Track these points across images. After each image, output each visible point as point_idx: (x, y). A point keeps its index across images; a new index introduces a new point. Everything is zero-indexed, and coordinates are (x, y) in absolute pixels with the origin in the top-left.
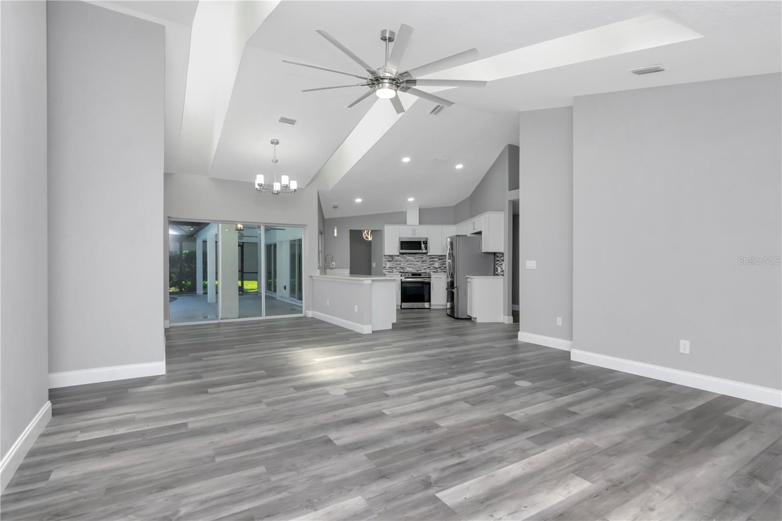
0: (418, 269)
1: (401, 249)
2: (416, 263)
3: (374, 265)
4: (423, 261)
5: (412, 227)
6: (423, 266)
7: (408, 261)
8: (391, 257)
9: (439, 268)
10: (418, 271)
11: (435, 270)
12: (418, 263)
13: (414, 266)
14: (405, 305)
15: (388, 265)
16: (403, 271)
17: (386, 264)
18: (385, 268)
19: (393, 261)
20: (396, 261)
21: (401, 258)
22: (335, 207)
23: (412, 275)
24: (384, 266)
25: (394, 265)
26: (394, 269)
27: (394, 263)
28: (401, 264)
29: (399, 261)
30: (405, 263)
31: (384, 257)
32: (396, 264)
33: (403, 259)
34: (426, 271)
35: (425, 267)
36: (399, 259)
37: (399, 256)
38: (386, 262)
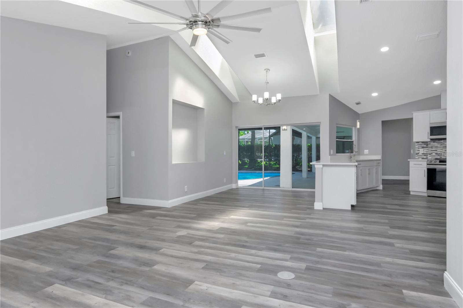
1: (431, 135)
3: (412, 152)
8: (426, 144)
16: (440, 157)
17: (419, 151)
18: (418, 154)
19: (427, 147)
20: (432, 147)
21: (437, 144)
22: (358, 104)
23: (440, 162)
24: (417, 152)
25: (429, 151)
26: (429, 155)
27: (429, 150)
28: (437, 151)
29: (434, 147)
30: (442, 150)
31: (417, 144)
32: (431, 151)
33: (440, 145)
36: (435, 145)
37: (435, 142)
38: (419, 149)
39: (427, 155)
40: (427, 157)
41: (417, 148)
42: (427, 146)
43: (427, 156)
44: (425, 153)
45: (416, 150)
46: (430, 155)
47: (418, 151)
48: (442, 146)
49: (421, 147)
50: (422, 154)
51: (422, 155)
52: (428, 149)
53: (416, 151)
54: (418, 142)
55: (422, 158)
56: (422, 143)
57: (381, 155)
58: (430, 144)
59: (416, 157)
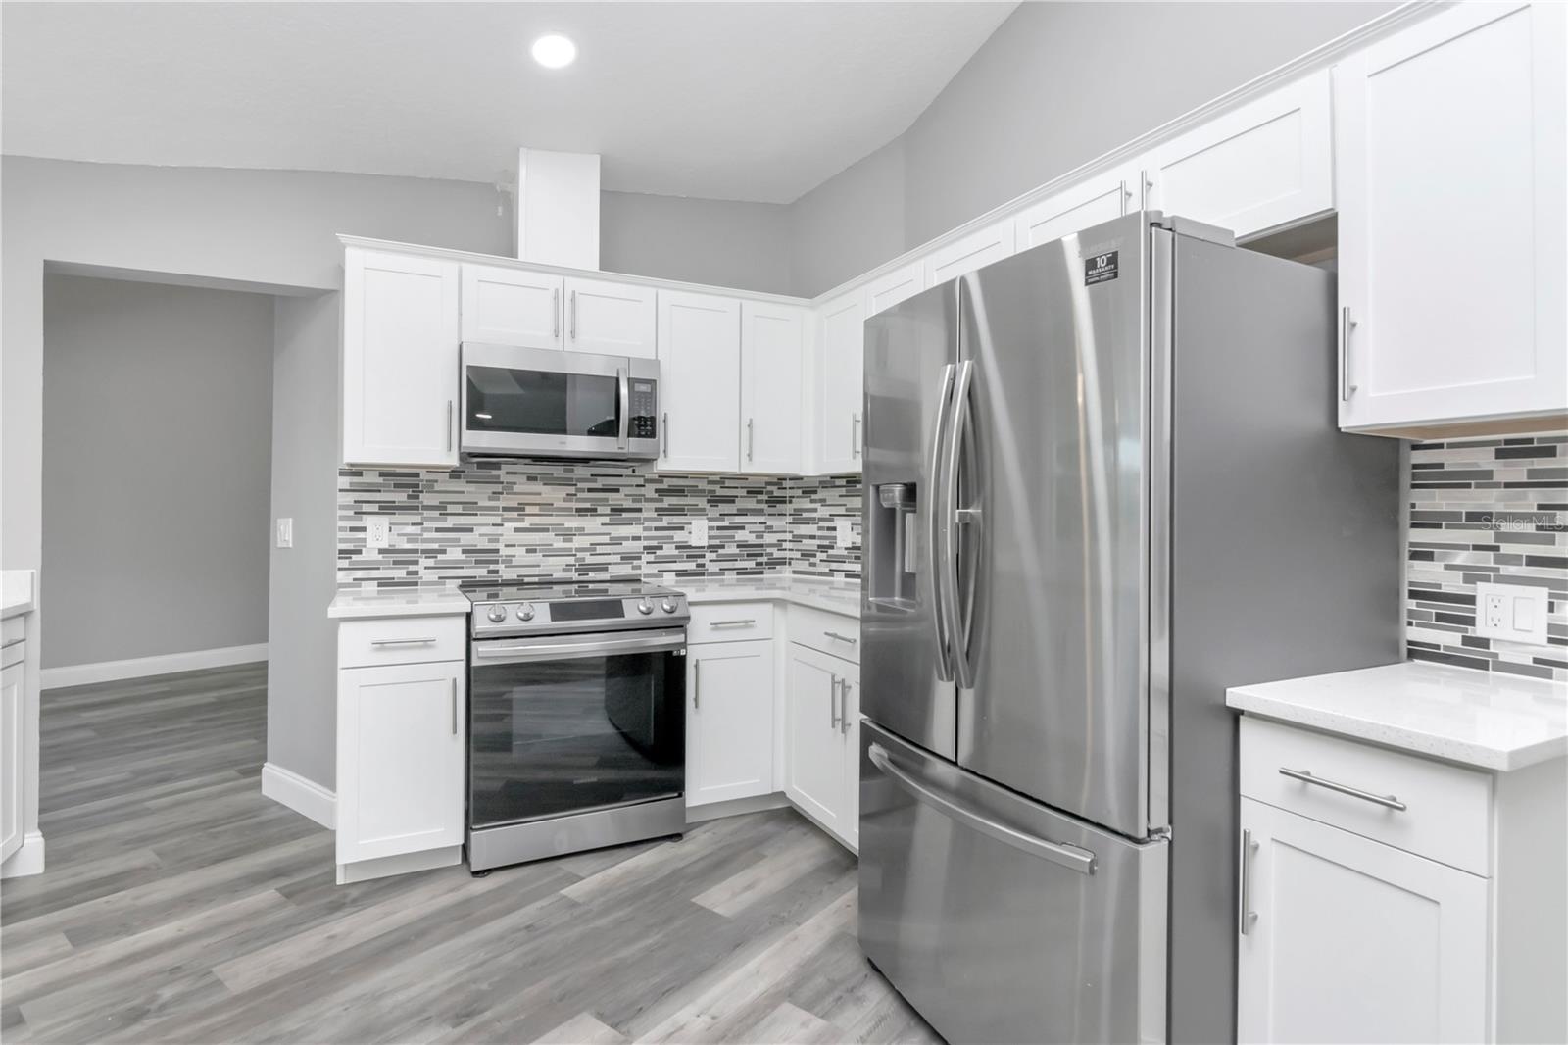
0: (589, 559)
1: (475, 424)
2: (573, 523)
3: (284, 532)
4: (617, 510)
5: (554, 282)
6: (616, 541)
7: (520, 508)
8: (404, 483)
9: (713, 548)
10: (584, 569)
11: (691, 566)
12: (592, 524)
13: (559, 544)
14: (498, 841)
15: (379, 532)
16: (490, 572)
17: (364, 529)
18: (355, 557)
19: (417, 508)
20: (441, 508)
21: (472, 488)
23: (559, 611)
24: (342, 541)
25: (426, 535)
26: (424, 562)
27: (427, 525)
28: (471, 530)
29: (459, 509)
30: (502, 525)
31: (344, 482)
32: (438, 530)
33: (490, 499)
34: (634, 568)
35: (629, 546)
36: (463, 492)
37: (459, 477)
38: (364, 516)
39: (416, 562)
40: (416, 573)
41: (351, 513)
42: (413, 502)
43: (412, 568)
44: (398, 546)
45: (341, 524)
46: (431, 562)
47: (353, 529)
48: (501, 504)
49: (375, 508)
50: (381, 551)
51: (380, 557)
52: (418, 519)
53: (341, 535)
54: (355, 471)
55: (383, 583)
56: (381, 480)
57: (37, 571)
58: (433, 487)
59: (339, 572)
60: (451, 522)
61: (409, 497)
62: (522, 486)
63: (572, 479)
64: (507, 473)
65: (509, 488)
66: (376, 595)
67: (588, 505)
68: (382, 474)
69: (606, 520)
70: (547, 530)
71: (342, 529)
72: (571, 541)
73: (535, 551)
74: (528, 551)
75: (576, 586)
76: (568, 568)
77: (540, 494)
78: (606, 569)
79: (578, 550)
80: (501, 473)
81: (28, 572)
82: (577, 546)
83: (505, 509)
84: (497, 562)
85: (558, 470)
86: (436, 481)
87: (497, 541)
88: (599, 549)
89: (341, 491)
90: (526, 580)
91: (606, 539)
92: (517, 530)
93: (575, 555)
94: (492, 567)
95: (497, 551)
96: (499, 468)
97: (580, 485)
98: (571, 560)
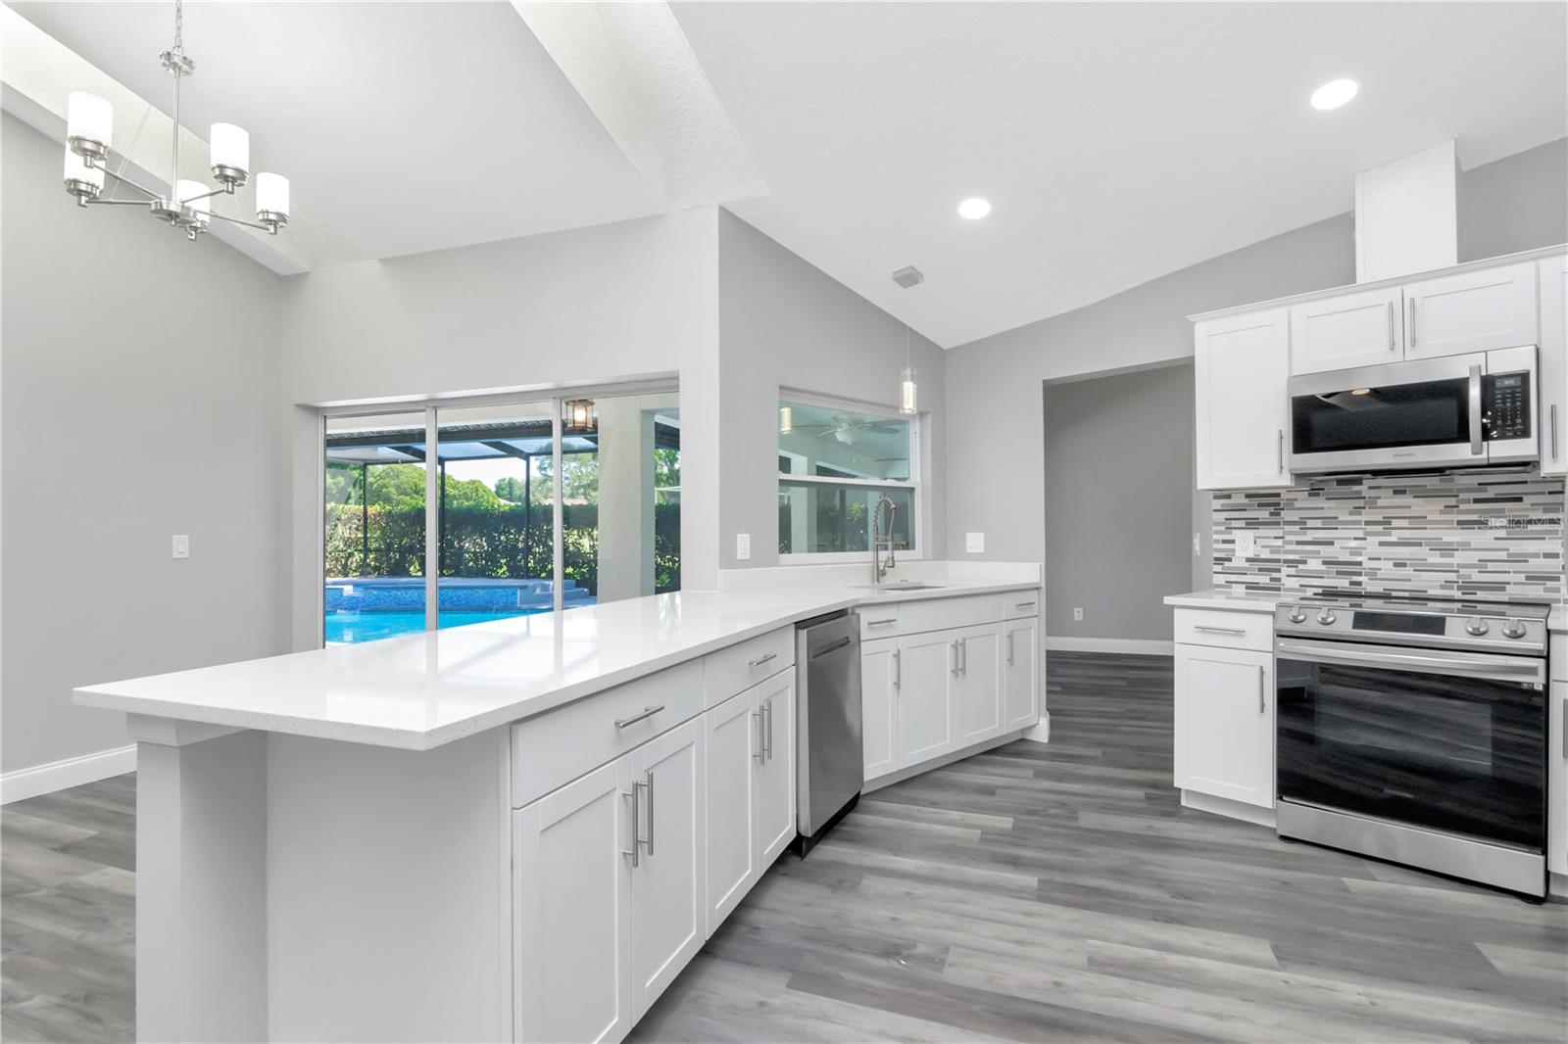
0: (1476, 576)
1: (1304, 448)
2: (1455, 536)
5: (1393, 294)
6: (1522, 558)
8: (1267, 502)
10: (1470, 587)
12: (1476, 537)
15: (1246, 544)
16: (1352, 583)
17: (1233, 542)
18: (1227, 564)
19: (1278, 523)
20: (1302, 522)
21: (1332, 504)
22: (908, 278)
24: (1216, 550)
25: (1288, 547)
26: (1285, 570)
27: (1287, 538)
28: (1332, 543)
29: (1318, 523)
30: (1365, 539)
31: (1218, 504)
32: (1299, 543)
33: (1351, 514)
34: (1546, 590)
35: (1538, 565)
36: (1322, 508)
37: (1318, 495)
38: (1233, 531)
39: (1279, 571)
40: (1279, 580)
41: (1223, 528)
42: (1275, 519)
43: (1274, 575)
44: (1262, 556)
45: (1215, 537)
46: (1292, 571)
47: (1224, 542)
48: (1363, 518)
49: (1242, 524)
50: (1248, 560)
51: (1247, 565)
52: (1279, 533)
53: (1216, 546)
54: (1224, 494)
55: (1250, 586)
56: (1247, 501)
57: (1043, 564)
58: (1293, 504)
59: (1215, 575)
60: (1310, 536)
61: (1271, 514)
62: (1387, 499)
63: (1451, 490)
64: (1370, 488)
65: (1372, 503)
66: (1244, 596)
67: (1475, 517)
68: (1248, 496)
69: (1503, 533)
70: (1420, 544)
71: (1217, 541)
72: (1452, 556)
73: (1404, 565)
74: (1396, 565)
75: (1459, 605)
76: (1448, 584)
77: (1410, 507)
78: (1504, 589)
79: (1459, 565)
80: (1363, 488)
81: (1038, 565)
82: (1460, 562)
83: (1367, 523)
84: (1360, 574)
85: (1431, 482)
86: (1296, 500)
87: (1360, 554)
88: (1491, 566)
89: (1215, 511)
90: (1394, 594)
91: (1503, 555)
92: (1381, 544)
93: (1458, 571)
94: (1355, 578)
95: (1360, 564)
96: (1361, 484)
97: (1462, 496)
98: (1453, 577)
